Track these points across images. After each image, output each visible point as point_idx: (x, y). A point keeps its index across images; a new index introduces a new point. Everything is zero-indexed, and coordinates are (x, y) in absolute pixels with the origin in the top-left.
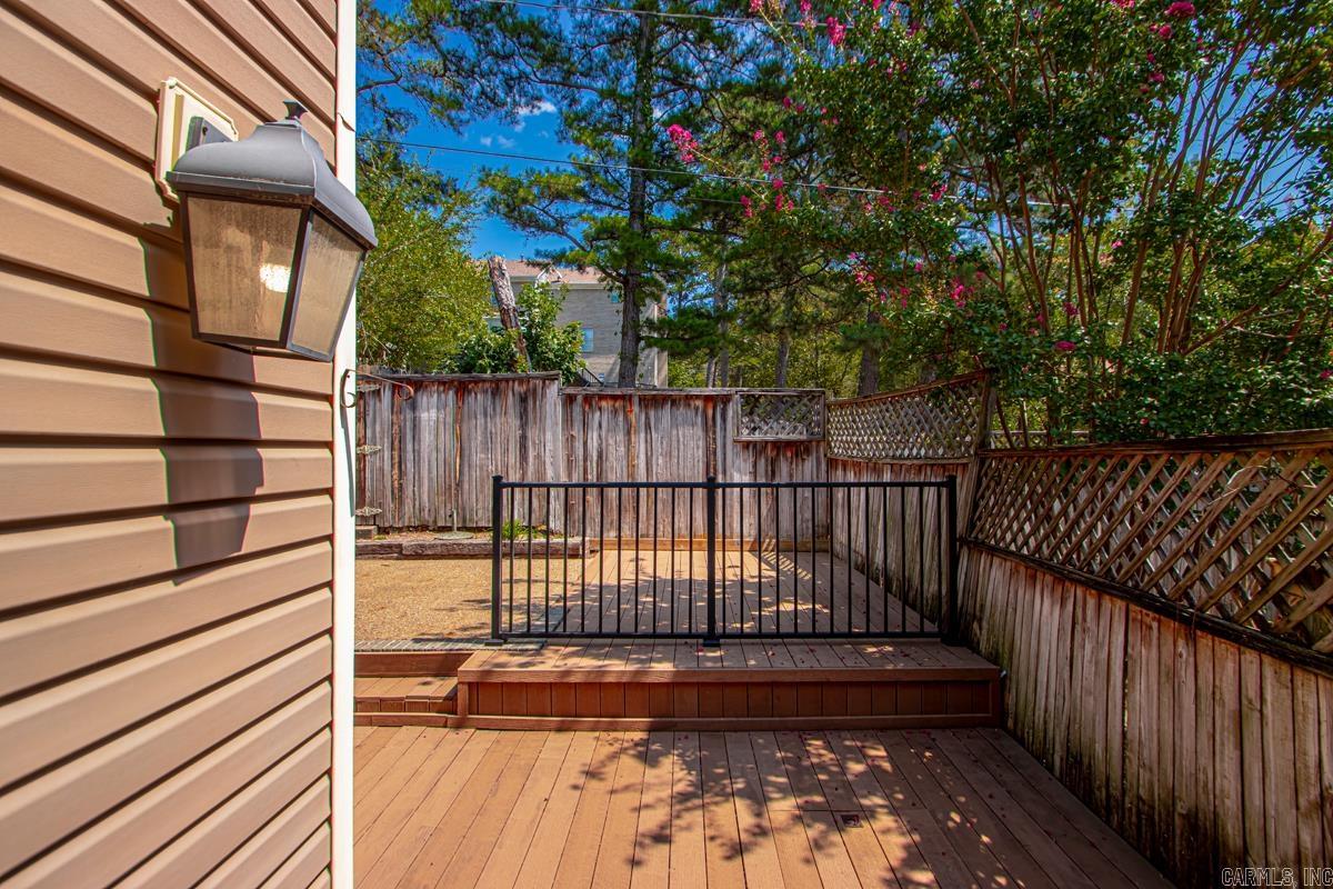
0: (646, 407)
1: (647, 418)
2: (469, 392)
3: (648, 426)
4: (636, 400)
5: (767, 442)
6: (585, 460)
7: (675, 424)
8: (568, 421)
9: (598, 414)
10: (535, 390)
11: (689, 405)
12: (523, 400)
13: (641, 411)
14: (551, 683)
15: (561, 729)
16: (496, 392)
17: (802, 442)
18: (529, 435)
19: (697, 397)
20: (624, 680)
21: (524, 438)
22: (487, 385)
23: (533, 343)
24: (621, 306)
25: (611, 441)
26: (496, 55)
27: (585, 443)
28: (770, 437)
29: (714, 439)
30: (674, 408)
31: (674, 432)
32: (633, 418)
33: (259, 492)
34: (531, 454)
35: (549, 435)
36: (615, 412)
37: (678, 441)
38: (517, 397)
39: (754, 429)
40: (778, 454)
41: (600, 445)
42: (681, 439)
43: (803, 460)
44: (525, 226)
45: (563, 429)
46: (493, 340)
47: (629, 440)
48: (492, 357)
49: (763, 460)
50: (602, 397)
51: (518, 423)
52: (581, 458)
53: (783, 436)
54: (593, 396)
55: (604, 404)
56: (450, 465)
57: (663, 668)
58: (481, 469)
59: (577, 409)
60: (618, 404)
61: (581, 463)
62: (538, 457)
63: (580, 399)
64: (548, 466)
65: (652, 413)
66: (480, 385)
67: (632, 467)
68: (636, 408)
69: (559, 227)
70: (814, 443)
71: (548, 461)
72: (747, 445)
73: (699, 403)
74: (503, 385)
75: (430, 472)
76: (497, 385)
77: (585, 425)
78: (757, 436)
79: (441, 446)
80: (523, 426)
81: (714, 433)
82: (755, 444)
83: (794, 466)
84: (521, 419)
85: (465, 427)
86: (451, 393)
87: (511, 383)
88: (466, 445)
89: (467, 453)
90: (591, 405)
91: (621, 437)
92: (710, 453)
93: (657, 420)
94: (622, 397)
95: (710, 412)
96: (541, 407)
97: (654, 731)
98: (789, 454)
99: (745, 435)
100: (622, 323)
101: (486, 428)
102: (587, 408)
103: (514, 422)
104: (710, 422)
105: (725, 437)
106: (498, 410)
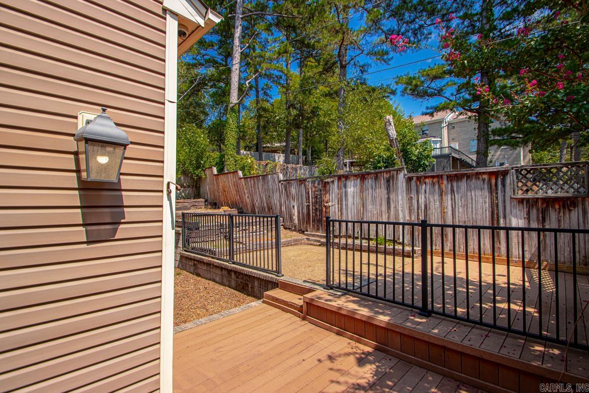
0: (451, 181)
1: (452, 186)
2: (366, 179)
3: (452, 191)
4: (445, 177)
5: (537, 199)
6: (418, 209)
7: (469, 189)
8: (409, 190)
9: (424, 186)
10: (393, 176)
11: (479, 178)
12: (388, 181)
13: (448, 183)
14: (344, 315)
15: (338, 334)
16: (376, 178)
17: (568, 198)
18: (391, 197)
19: (484, 173)
20: (364, 319)
21: (389, 198)
22: (372, 175)
25: (432, 200)
27: (418, 201)
28: (541, 194)
29: (497, 198)
30: (469, 181)
31: (469, 194)
32: (443, 186)
33: (122, 221)
34: (392, 206)
35: (400, 197)
36: (433, 184)
37: (472, 199)
38: (385, 179)
39: (527, 191)
40: (547, 206)
41: (425, 202)
42: (474, 198)
43: (570, 211)
45: (406, 194)
47: (442, 199)
49: (535, 210)
50: (426, 177)
51: (386, 191)
52: (416, 208)
53: (550, 193)
54: (421, 177)
55: (427, 180)
56: (359, 211)
57: (383, 319)
58: (371, 213)
59: (413, 183)
60: (435, 180)
61: (416, 211)
62: (395, 207)
63: (415, 178)
64: (400, 211)
65: (455, 184)
66: (370, 176)
67: (443, 213)
68: (445, 182)
69: (439, 92)
70: (580, 199)
71: (400, 209)
72: (521, 201)
73: (486, 177)
74: (379, 175)
75: (351, 214)
76: (377, 176)
77: (418, 192)
78: (530, 195)
79: (355, 203)
80: (388, 193)
81: (497, 193)
82: (528, 200)
83: (562, 214)
84: (387, 190)
85: (364, 195)
86: (359, 180)
87: (382, 173)
88: (365, 202)
89: (365, 205)
90: (420, 182)
91: (437, 197)
92: (494, 207)
93: (458, 187)
94: (437, 176)
95: (493, 181)
96: (396, 184)
97: (378, 350)
98: (557, 207)
99: (520, 195)
101: (372, 195)
102: (418, 183)
103: (384, 191)
104: (494, 187)
105: (504, 196)
106: (377, 186)
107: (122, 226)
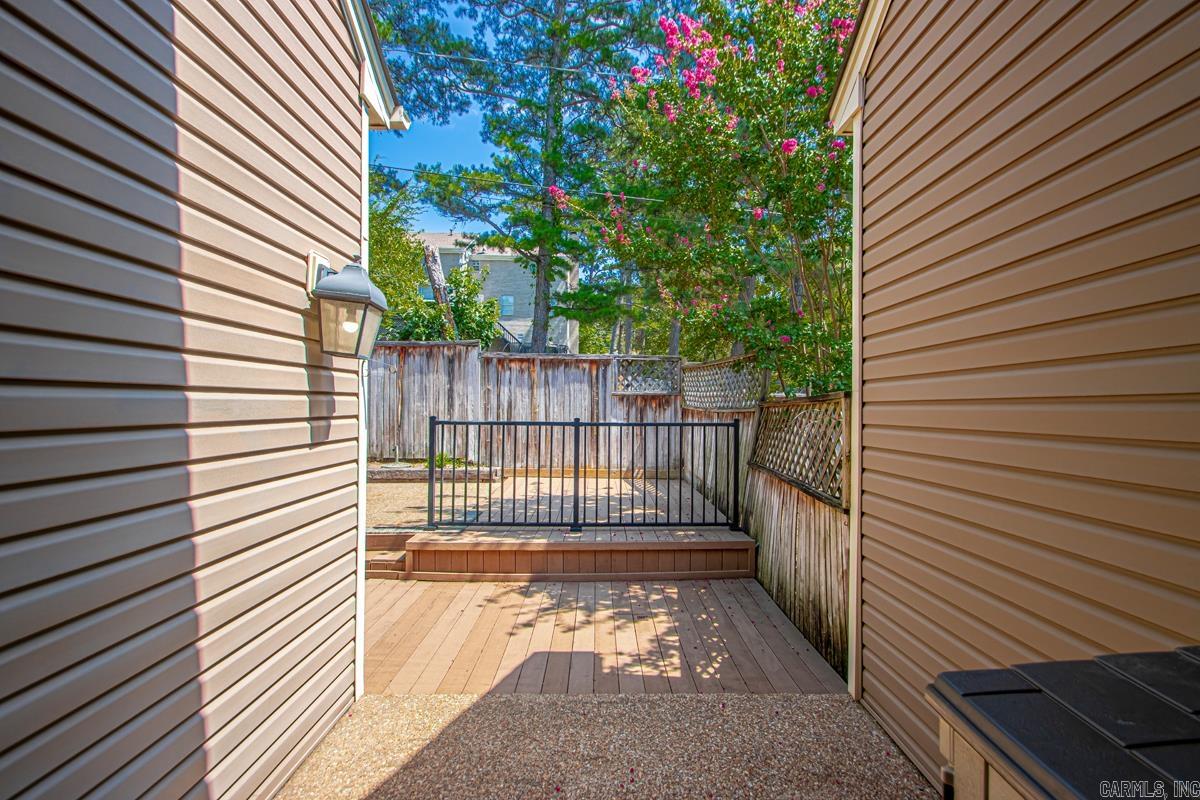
0: (546, 368)
1: (546, 376)
2: (409, 355)
3: (547, 382)
4: (538, 362)
5: (637, 396)
6: (498, 408)
7: (568, 382)
8: (485, 378)
9: (508, 373)
10: (460, 354)
11: (578, 367)
12: (451, 361)
13: (541, 370)
14: (467, 551)
15: (472, 581)
16: (430, 355)
17: (664, 396)
18: (455, 388)
19: (585, 361)
20: (514, 549)
21: (451, 390)
22: (423, 350)
23: (459, 315)
24: (534, 281)
25: (518, 394)
26: (430, 67)
27: (499, 396)
28: (642, 392)
29: (597, 393)
30: (567, 369)
31: (567, 388)
32: (535, 375)
34: (457, 403)
35: (470, 388)
36: (522, 371)
37: (570, 395)
38: (446, 358)
39: (628, 386)
40: (645, 405)
41: (510, 397)
42: (572, 393)
43: (665, 410)
44: (453, 212)
45: (482, 385)
46: (427, 313)
47: (532, 393)
48: (427, 327)
49: (634, 409)
50: (511, 361)
51: (447, 379)
52: (495, 406)
53: (650, 392)
54: (504, 360)
55: (513, 365)
56: (393, 411)
58: (418, 414)
59: (492, 369)
60: (525, 365)
61: (496, 410)
62: (462, 405)
63: (495, 361)
64: (470, 412)
65: (550, 373)
66: (418, 350)
67: (534, 413)
68: (537, 368)
69: (483, 213)
70: (673, 397)
71: (470, 408)
72: (622, 398)
73: (586, 366)
74: (435, 350)
75: (378, 416)
76: (431, 351)
77: (499, 382)
78: (630, 391)
79: (387, 397)
80: (451, 382)
81: (597, 388)
82: (628, 397)
83: (657, 414)
84: (449, 376)
85: (405, 382)
86: (395, 355)
87: (441, 348)
88: (406, 396)
89: (406, 401)
90: (503, 366)
91: (526, 391)
92: (594, 403)
93: (555, 378)
94: (528, 360)
95: (594, 373)
96: (464, 367)
97: (534, 581)
98: (654, 405)
99: (621, 391)
100: (534, 295)
101: (422, 383)
102: (500, 367)
103: (443, 378)
104: (594, 380)
105: (605, 391)
106: (431, 369)
107: (333, 422)
